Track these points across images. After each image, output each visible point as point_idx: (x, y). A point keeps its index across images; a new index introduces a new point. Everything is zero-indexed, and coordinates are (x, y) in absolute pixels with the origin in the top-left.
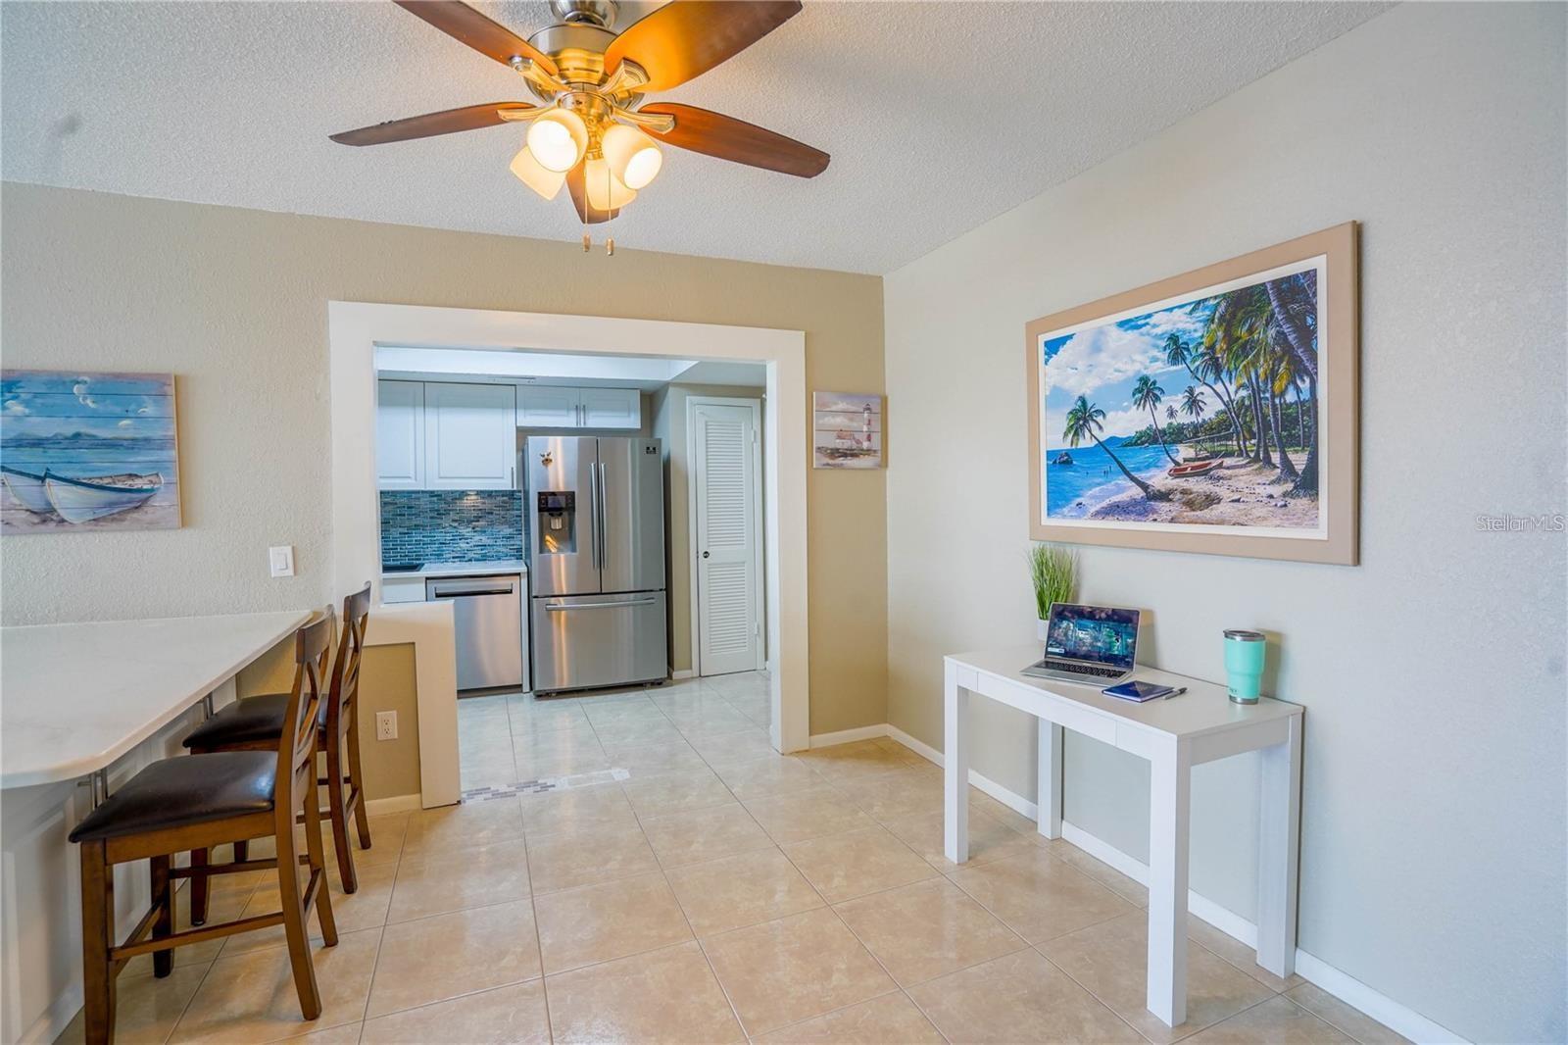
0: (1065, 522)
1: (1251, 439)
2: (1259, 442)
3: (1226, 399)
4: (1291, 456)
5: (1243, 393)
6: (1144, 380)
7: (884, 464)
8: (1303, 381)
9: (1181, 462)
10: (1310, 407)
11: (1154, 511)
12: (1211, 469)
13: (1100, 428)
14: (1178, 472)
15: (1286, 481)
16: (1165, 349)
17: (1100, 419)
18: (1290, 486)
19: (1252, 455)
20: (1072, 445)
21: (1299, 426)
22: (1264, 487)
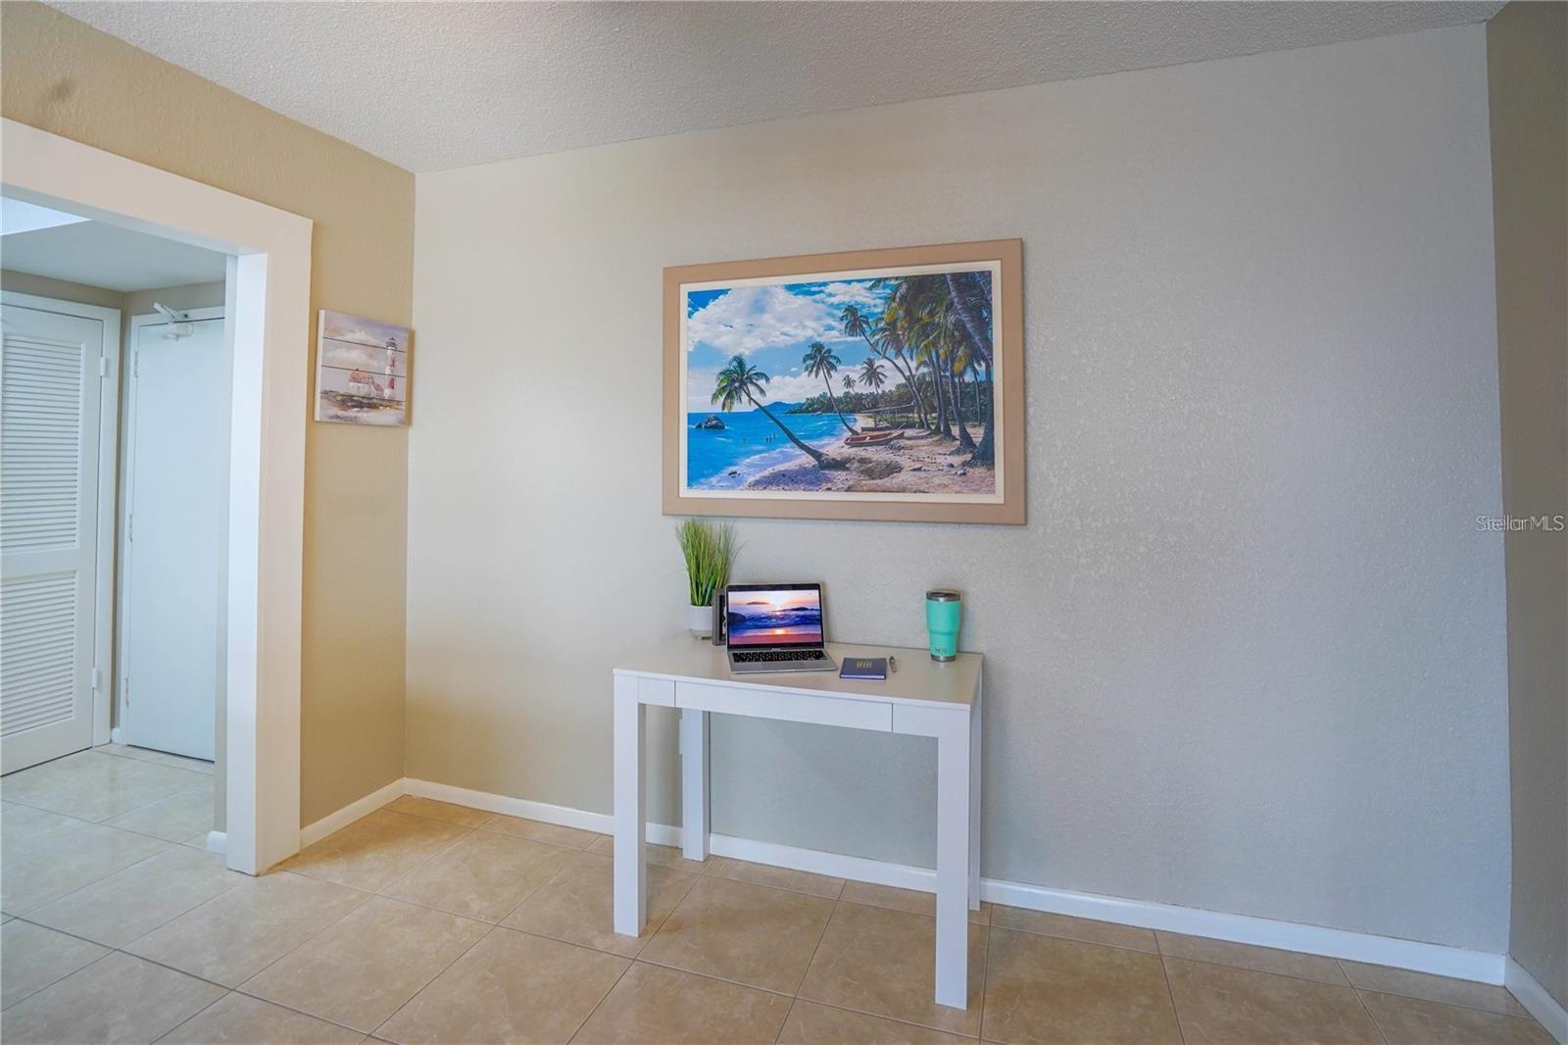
0: (713, 493)
1: (931, 413)
2: (940, 416)
3: (907, 374)
4: (969, 430)
5: (924, 370)
6: (818, 348)
7: (407, 421)
8: (980, 365)
9: (860, 431)
10: (986, 388)
11: (829, 480)
12: (892, 439)
13: (762, 392)
14: (856, 441)
15: (965, 453)
16: (842, 319)
17: (762, 382)
18: (968, 457)
19: (933, 427)
20: (723, 408)
21: (976, 404)
22: (945, 457)
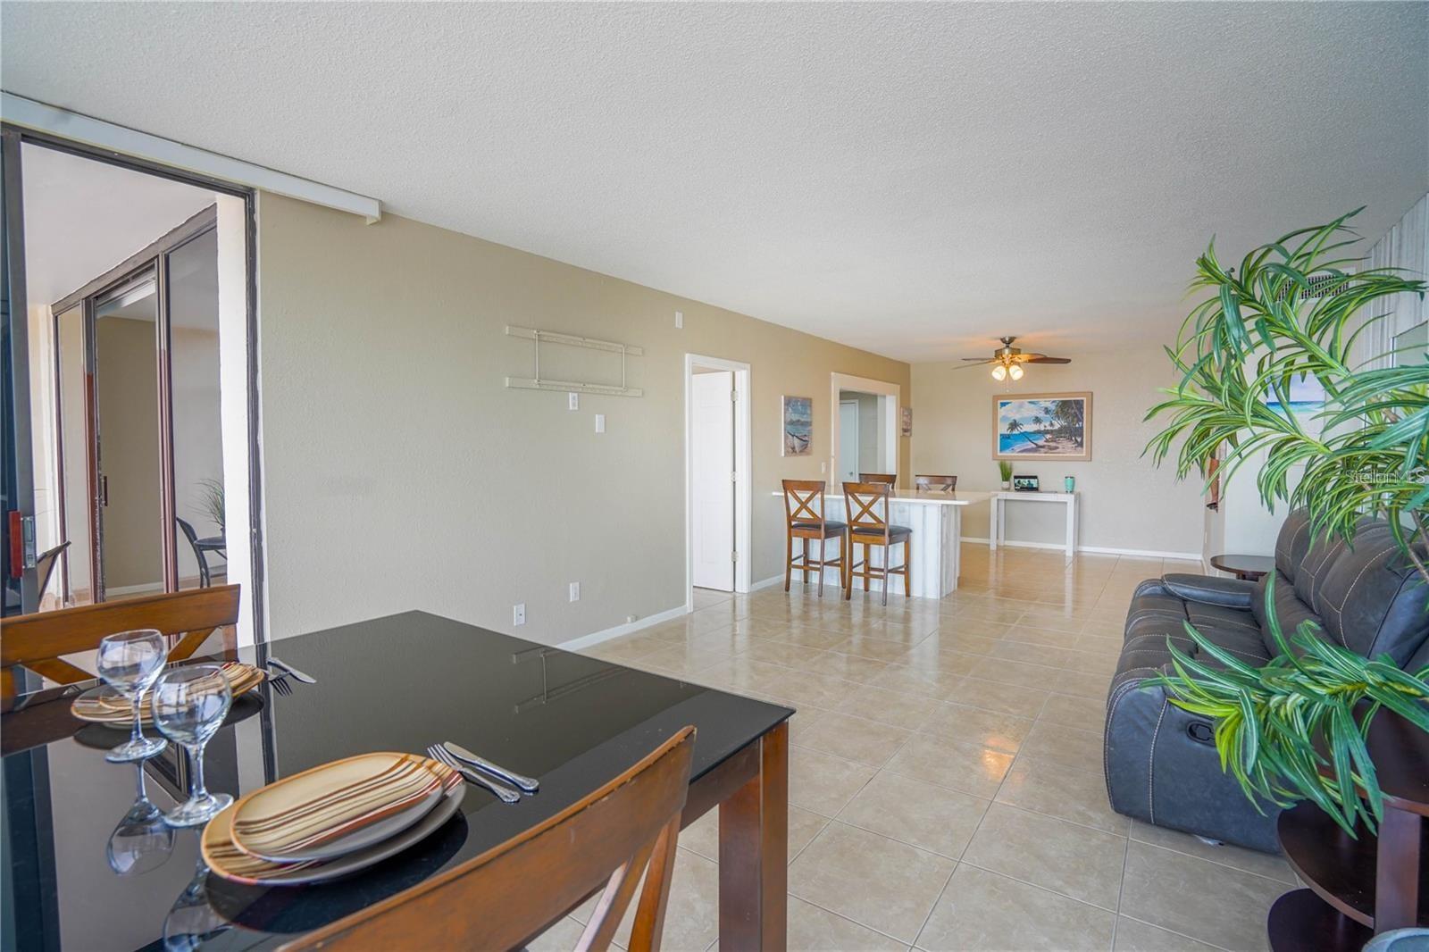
0: (1007, 453)
2: (1069, 435)
3: (1061, 424)
4: (1077, 438)
5: (1065, 424)
6: (1037, 418)
7: (911, 435)
8: (1080, 422)
9: (1048, 438)
10: (1082, 428)
11: (1039, 451)
12: (1056, 440)
14: (1047, 441)
15: (1076, 444)
16: (1043, 411)
17: (1021, 426)
19: (1067, 438)
20: (1010, 432)
21: (1080, 432)
22: (1070, 445)
